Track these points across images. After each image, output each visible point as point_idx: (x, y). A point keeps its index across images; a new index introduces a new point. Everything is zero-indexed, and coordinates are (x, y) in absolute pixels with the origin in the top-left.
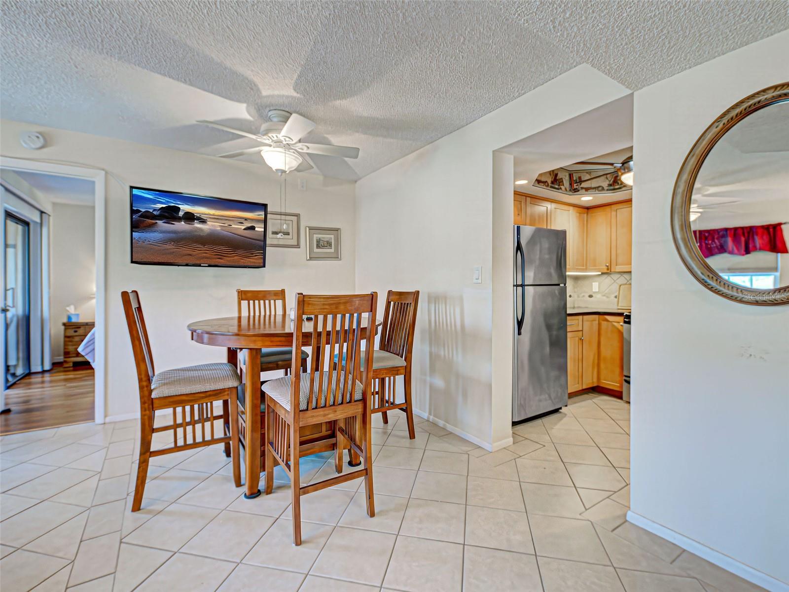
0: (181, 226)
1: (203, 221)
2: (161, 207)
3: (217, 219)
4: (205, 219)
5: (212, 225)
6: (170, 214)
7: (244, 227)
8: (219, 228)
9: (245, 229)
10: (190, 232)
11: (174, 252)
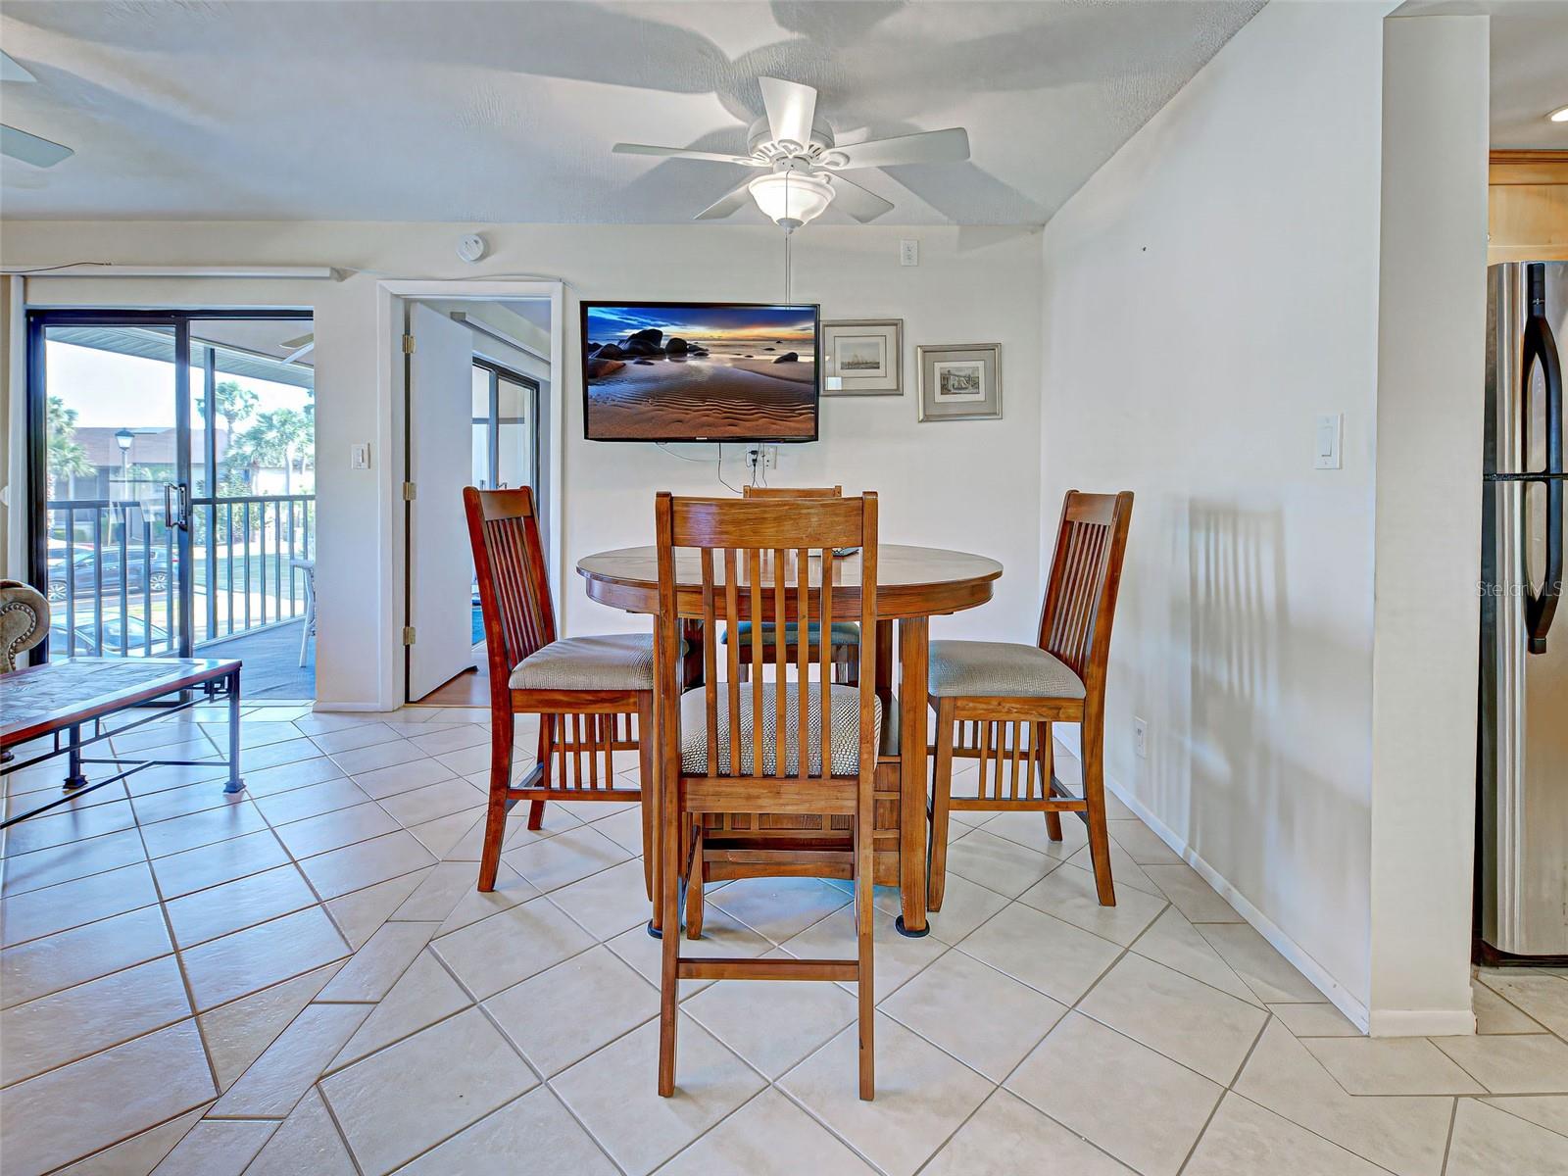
0: (665, 366)
1: (701, 353)
2: (631, 334)
3: (725, 345)
4: (705, 348)
5: (719, 360)
6: (646, 346)
7: (775, 358)
8: (729, 365)
9: (778, 361)
10: (680, 376)
11: (653, 418)
